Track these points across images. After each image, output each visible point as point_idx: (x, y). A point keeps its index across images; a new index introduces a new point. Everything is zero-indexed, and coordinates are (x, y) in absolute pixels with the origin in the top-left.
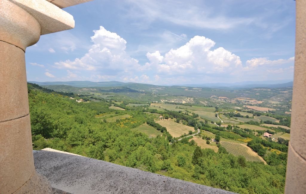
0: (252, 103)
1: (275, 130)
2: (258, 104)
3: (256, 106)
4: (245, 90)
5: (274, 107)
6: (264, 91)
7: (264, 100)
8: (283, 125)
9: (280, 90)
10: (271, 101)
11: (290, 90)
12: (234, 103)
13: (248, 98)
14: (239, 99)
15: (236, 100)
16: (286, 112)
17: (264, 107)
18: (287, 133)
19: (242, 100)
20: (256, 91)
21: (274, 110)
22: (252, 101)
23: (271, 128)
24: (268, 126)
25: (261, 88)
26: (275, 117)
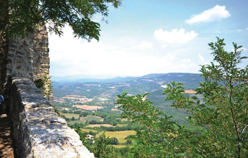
0: (82, 101)
1: (98, 130)
2: (89, 102)
3: (86, 105)
4: (76, 86)
5: (103, 105)
6: (95, 87)
7: (95, 97)
8: (106, 124)
9: (109, 86)
10: (100, 98)
11: (116, 86)
12: (62, 103)
13: (78, 96)
14: (68, 98)
15: (65, 99)
16: (112, 109)
17: (94, 105)
18: (107, 132)
19: (72, 98)
20: (87, 86)
21: (102, 108)
22: (83, 99)
23: (94, 129)
24: (92, 127)
25: (92, 83)
26: (100, 115)
